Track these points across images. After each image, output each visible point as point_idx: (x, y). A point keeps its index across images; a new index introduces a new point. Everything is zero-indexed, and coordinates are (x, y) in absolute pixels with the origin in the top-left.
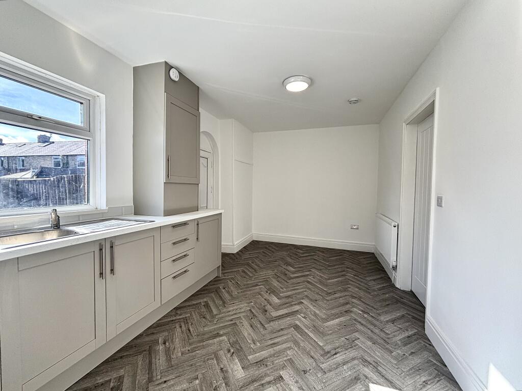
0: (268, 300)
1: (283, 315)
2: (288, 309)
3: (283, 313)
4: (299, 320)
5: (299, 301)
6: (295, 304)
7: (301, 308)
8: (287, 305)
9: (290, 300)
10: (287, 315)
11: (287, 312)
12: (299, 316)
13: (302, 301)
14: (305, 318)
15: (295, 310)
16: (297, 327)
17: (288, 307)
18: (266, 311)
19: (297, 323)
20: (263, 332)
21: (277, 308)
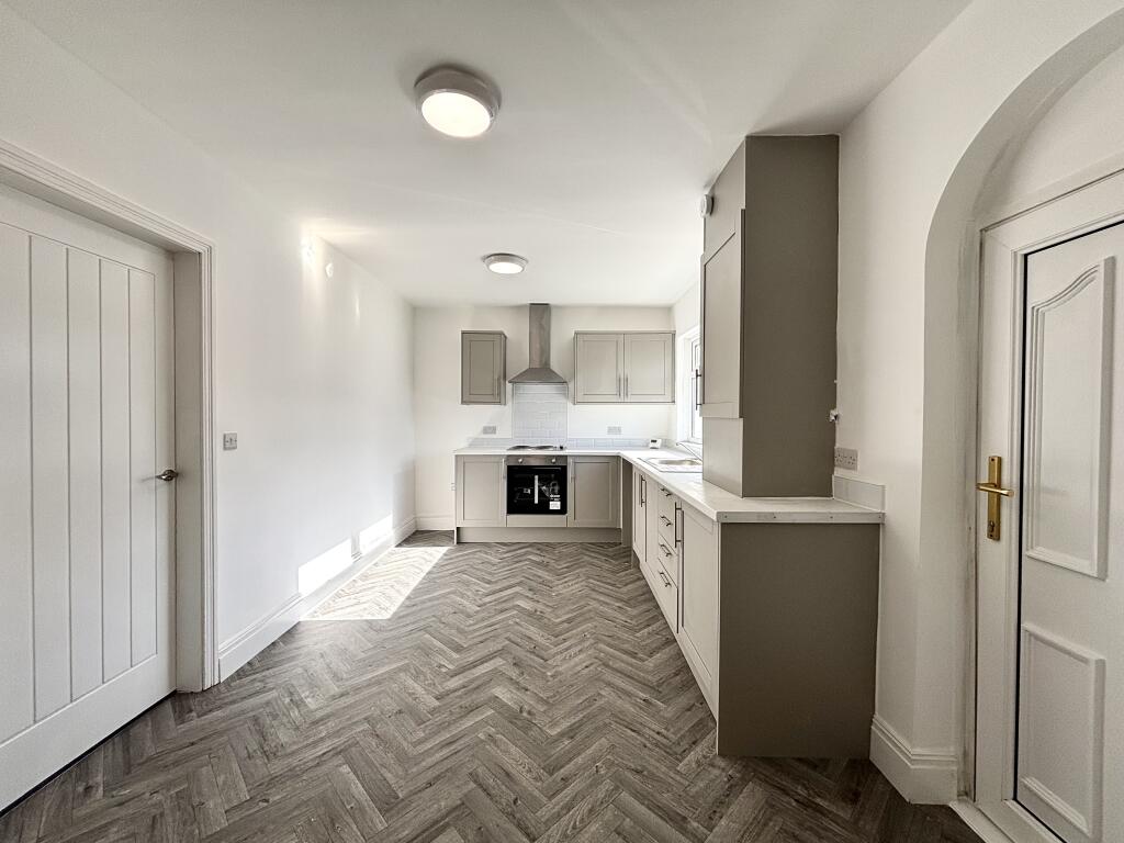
0: (518, 689)
1: (482, 663)
2: (472, 677)
3: (481, 667)
4: (451, 661)
5: (447, 700)
6: (455, 691)
7: (445, 684)
8: (473, 685)
9: (465, 702)
10: (474, 665)
11: (474, 671)
12: (451, 667)
13: (437, 703)
14: (440, 666)
15: (456, 678)
16: (458, 649)
17: (472, 681)
18: (515, 664)
19: (455, 656)
20: (508, 634)
21: (495, 676)
